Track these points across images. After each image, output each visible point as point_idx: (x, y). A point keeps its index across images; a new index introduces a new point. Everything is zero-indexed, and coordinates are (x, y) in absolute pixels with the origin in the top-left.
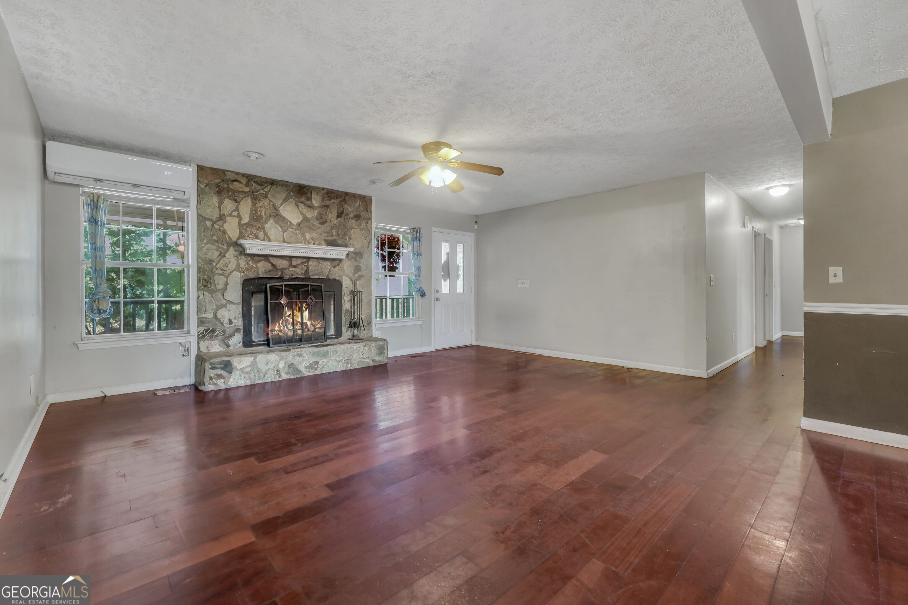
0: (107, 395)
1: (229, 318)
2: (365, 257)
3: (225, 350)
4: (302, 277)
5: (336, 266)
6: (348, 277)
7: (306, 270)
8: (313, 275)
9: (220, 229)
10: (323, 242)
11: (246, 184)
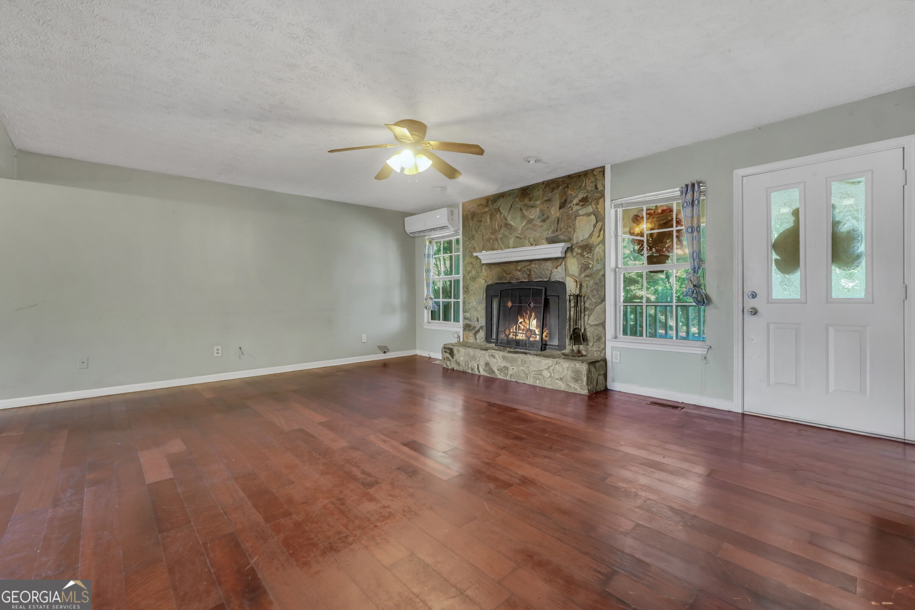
0: (432, 357)
1: (477, 317)
2: (598, 250)
3: (475, 342)
4: (525, 281)
5: (558, 266)
6: (573, 278)
7: (529, 273)
8: (536, 278)
9: (472, 247)
10: (544, 241)
11: (486, 205)
